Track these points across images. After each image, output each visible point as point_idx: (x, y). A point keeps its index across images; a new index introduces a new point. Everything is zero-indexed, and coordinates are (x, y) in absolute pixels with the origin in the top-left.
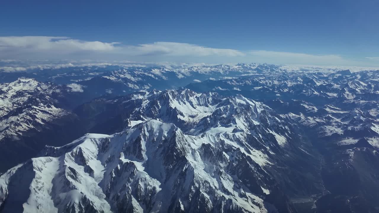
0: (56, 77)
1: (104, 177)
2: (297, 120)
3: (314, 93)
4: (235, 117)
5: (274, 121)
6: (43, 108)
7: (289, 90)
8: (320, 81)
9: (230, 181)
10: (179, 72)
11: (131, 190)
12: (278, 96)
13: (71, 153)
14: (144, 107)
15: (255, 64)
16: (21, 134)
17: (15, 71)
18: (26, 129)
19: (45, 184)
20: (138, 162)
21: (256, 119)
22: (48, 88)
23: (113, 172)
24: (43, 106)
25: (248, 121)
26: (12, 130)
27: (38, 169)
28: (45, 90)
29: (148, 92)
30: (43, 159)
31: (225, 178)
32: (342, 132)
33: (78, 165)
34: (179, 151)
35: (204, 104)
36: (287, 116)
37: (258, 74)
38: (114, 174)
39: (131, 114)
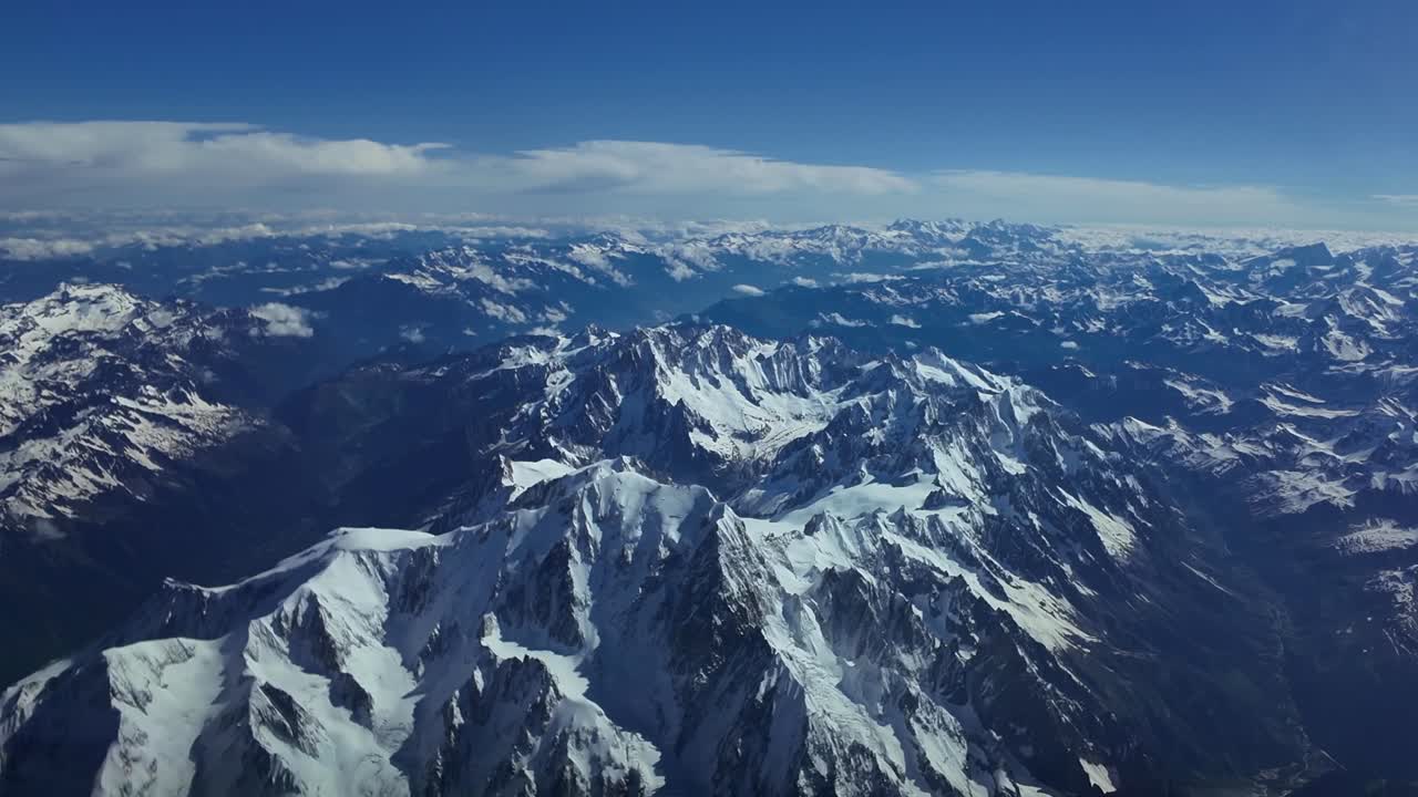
0: (208, 278)
1: (415, 723)
2: (1157, 447)
3: (1206, 336)
4: (931, 443)
5: (1082, 458)
6: (154, 406)
7: (1110, 325)
8: (1219, 287)
9: (951, 735)
10: (676, 256)
11: (534, 787)
12: (1069, 351)
13: (271, 621)
14: (554, 399)
15: (958, 221)
16: (68, 511)
17: (48, 255)
18: (87, 491)
19: (160, 765)
20: (561, 657)
21: (1012, 451)
22: (174, 322)
23: (454, 704)
24: (154, 398)
25: (982, 458)
26: (30, 498)
27: (130, 698)
28: (166, 330)
29: (566, 337)
30: (153, 649)
31: (928, 721)
32: (1347, 497)
33: (305, 671)
34: (733, 608)
35: (793, 386)
36: (1119, 430)
37: (976, 263)
38: (457, 711)
39: (505, 428)
